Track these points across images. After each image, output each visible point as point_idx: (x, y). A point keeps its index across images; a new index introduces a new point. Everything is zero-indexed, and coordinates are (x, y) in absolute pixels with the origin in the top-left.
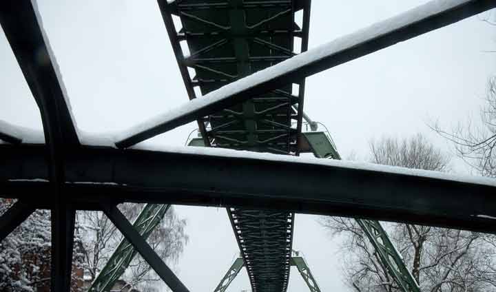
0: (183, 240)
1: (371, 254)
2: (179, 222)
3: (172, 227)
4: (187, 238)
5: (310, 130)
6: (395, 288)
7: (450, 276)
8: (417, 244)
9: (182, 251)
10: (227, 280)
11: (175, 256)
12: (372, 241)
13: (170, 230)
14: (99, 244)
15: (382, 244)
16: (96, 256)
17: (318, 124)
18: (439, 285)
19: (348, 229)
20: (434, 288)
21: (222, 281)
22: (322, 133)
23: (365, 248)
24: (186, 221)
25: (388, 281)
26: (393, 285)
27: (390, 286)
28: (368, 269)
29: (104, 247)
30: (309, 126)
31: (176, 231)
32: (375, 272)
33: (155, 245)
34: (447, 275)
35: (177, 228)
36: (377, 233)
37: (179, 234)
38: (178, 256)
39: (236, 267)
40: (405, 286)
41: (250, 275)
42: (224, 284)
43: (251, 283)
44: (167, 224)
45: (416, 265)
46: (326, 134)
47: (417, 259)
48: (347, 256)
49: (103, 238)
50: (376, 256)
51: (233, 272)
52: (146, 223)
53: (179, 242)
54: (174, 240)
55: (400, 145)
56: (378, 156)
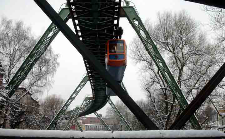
0: (56, 65)
1: (156, 73)
2: (54, 55)
3: (51, 58)
4: (58, 64)
5: (125, 5)
6: (168, 90)
7: (197, 86)
8: (180, 68)
9: (56, 71)
10: (79, 88)
11: (52, 73)
12: (157, 65)
13: (50, 60)
14: (11, 67)
15: (162, 66)
16: (9, 72)
17: (130, 2)
18: (191, 90)
19: (145, 60)
20: (189, 91)
21: (77, 89)
22: (132, 7)
23: (153, 70)
24: (58, 55)
25: (165, 86)
26: (167, 89)
27: (166, 89)
28: (154, 81)
29: (14, 68)
30: (125, 3)
31: (53, 60)
32: (157, 82)
33: (41, 67)
34: (195, 85)
35: (53, 59)
36: (159, 61)
37: (54, 62)
38: (54, 74)
39: (84, 81)
40: (174, 88)
41: (91, 86)
42: (78, 90)
43: (92, 89)
44: (48, 56)
45: (179, 79)
46: (134, 7)
47: (180, 76)
48: (143, 74)
49: (13, 63)
50: (159, 74)
51: (82, 84)
52: (37, 53)
53: (54, 66)
54: (51, 65)
55: (173, 16)
56: (162, 21)
